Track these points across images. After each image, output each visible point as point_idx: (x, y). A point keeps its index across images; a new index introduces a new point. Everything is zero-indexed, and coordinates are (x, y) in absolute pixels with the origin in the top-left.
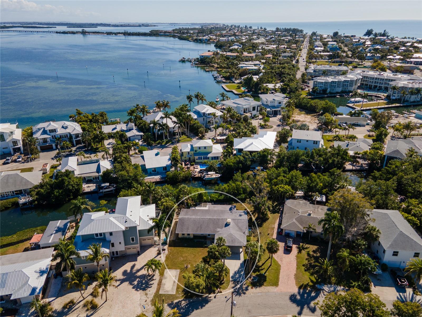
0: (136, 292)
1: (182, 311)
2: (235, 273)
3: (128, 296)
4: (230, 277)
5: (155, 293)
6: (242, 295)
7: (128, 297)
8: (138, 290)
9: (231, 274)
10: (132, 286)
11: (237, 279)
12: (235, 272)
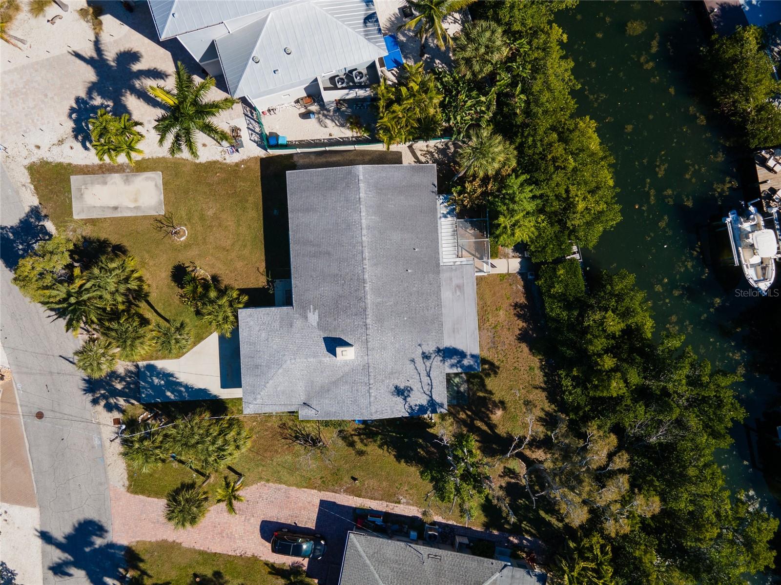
0: (67, 111)
1: (21, 247)
2: (167, 376)
3: (50, 95)
4: (152, 362)
5: (70, 164)
6: (90, 397)
7: (46, 96)
8: (74, 116)
9: (163, 364)
10: (83, 94)
11: (146, 382)
12: (172, 375)
